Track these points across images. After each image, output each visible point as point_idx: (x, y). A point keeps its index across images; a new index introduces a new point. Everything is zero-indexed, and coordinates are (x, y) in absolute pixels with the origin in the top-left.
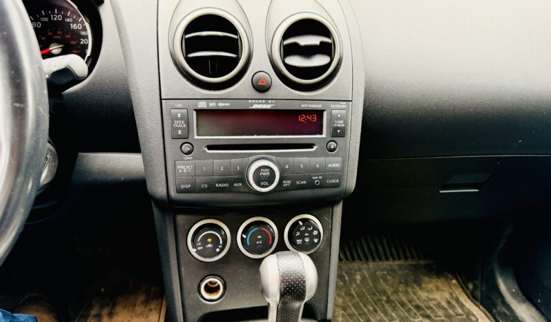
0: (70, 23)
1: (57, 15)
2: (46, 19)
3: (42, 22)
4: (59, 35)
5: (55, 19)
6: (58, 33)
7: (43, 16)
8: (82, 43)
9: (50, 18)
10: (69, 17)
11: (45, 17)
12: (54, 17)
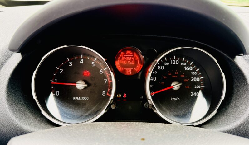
0: (184, 66)
1: (176, 60)
2: (168, 64)
3: (165, 66)
4: (176, 75)
5: (174, 63)
6: (176, 73)
7: (165, 62)
8: (192, 81)
9: (170, 62)
10: (184, 62)
11: (167, 62)
12: (173, 62)
